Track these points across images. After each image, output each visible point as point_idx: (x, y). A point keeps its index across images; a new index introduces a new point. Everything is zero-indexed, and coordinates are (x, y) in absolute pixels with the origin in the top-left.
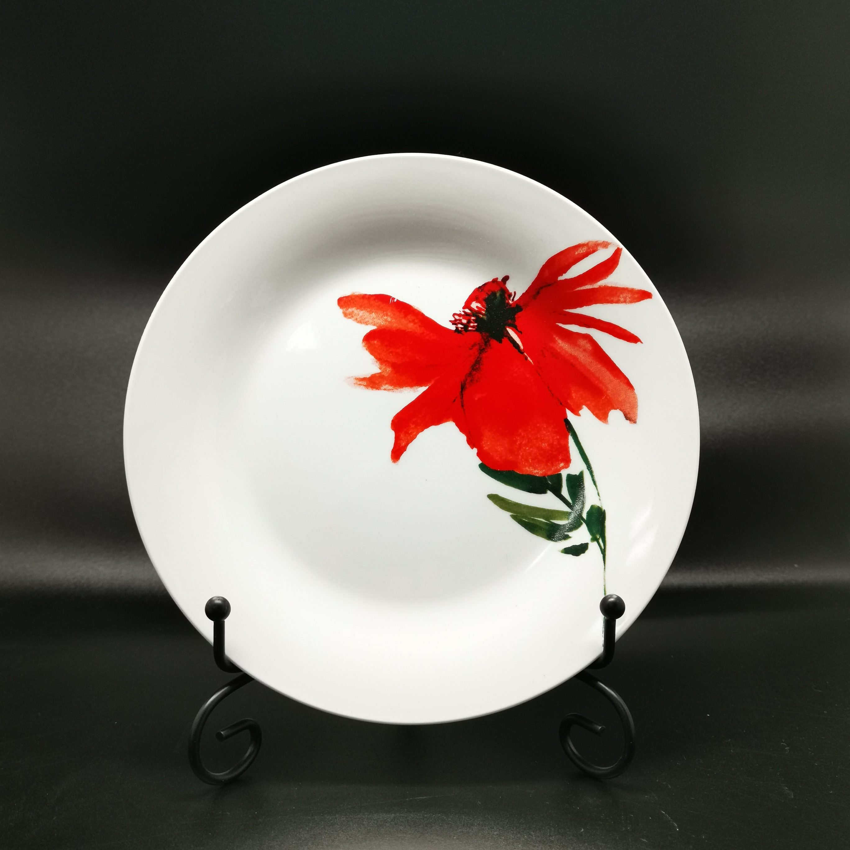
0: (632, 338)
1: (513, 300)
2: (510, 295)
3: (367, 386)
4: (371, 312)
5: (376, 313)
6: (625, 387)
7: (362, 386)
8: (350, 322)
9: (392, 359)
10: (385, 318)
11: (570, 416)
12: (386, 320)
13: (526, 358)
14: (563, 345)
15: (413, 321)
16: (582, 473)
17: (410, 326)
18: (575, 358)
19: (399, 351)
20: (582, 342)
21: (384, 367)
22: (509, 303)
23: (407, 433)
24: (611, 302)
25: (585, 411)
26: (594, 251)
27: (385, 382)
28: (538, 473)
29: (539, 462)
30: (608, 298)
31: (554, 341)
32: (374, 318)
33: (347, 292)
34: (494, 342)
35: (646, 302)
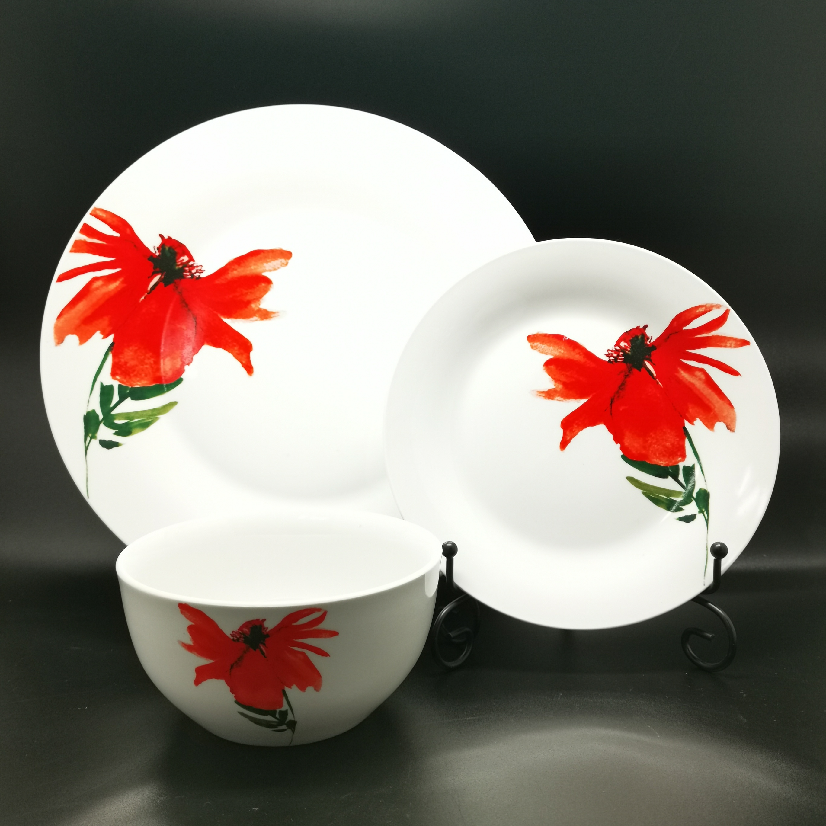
0: (734, 373)
1: (650, 342)
2: (648, 338)
3: (545, 397)
4: (550, 346)
5: (554, 346)
6: (728, 406)
7: (541, 397)
8: (535, 353)
9: (563, 379)
10: (560, 350)
11: (687, 425)
12: (560, 352)
13: (658, 383)
14: (684, 375)
15: (579, 354)
16: (694, 466)
17: (576, 356)
18: (693, 384)
19: (568, 373)
20: (698, 374)
21: (557, 384)
22: (647, 344)
23: (571, 431)
24: (721, 346)
25: (698, 422)
26: (710, 311)
27: (558, 395)
28: (662, 464)
29: (664, 456)
30: (718, 344)
31: (678, 372)
32: (552, 350)
33: (534, 331)
34: (635, 370)
35: (746, 347)
